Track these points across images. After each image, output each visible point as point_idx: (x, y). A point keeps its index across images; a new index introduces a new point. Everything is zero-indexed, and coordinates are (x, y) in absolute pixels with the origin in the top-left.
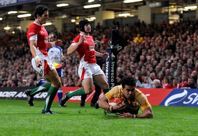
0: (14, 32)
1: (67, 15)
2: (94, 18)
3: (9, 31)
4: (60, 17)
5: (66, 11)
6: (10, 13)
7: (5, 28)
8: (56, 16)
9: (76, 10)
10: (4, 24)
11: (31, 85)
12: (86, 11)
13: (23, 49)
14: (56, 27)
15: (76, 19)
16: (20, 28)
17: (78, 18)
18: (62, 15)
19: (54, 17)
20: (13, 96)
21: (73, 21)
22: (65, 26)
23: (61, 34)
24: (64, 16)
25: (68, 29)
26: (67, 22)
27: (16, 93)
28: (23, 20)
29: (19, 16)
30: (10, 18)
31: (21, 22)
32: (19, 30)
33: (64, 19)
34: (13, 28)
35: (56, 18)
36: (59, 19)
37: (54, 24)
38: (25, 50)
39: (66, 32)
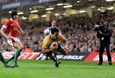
0: (61, 17)
1: (95, 6)
2: (113, 8)
3: (58, 16)
4: (91, 7)
5: (95, 4)
6: (58, 5)
7: (56, 15)
8: (88, 6)
9: (101, 2)
10: (55, 12)
11: (72, 51)
12: (108, 3)
13: (67, 27)
14: (88, 13)
15: (101, 8)
16: (65, 14)
17: (102, 8)
18: (92, 6)
19: (87, 7)
20: (61, 58)
21: (99, 9)
22: (94, 13)
23: (91, 18)
24: (93, 7)
25: (96, 15)
26: (95, 10)
27: (62, 56)
28: (67, 9)
29: (64, 7)
30: (58, 8)
31: (66, 10)
32: (64, 16)
33: (94, 8)
34: (60, 14)
35: (88, 7)
36: (90, 9)
37: (87, 11)
38: (69, 28)
39: (95, 17)
